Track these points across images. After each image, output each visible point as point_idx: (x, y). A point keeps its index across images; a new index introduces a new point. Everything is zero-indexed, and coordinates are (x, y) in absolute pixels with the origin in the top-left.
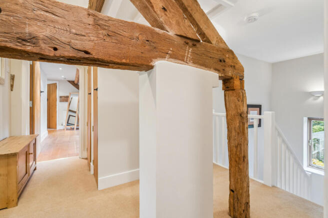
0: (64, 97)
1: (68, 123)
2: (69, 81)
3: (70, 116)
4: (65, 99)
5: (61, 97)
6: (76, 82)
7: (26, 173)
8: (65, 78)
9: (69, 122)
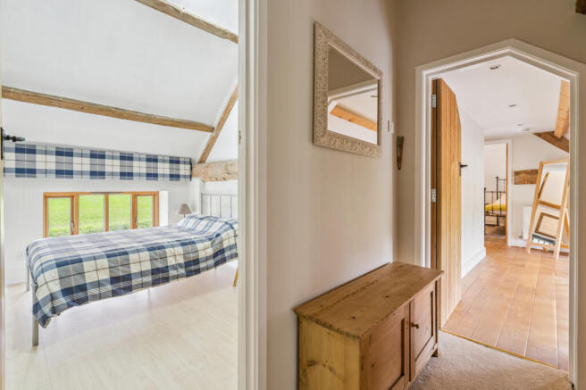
0: (526, 172)
1: (537, 231)
2: (539, 135)
3: (543, 215)
4: (529, 176)
5: (517, 173)
6: (558, 134)
7: (402, 374)
8: (528, 129)
9: (540, 230)
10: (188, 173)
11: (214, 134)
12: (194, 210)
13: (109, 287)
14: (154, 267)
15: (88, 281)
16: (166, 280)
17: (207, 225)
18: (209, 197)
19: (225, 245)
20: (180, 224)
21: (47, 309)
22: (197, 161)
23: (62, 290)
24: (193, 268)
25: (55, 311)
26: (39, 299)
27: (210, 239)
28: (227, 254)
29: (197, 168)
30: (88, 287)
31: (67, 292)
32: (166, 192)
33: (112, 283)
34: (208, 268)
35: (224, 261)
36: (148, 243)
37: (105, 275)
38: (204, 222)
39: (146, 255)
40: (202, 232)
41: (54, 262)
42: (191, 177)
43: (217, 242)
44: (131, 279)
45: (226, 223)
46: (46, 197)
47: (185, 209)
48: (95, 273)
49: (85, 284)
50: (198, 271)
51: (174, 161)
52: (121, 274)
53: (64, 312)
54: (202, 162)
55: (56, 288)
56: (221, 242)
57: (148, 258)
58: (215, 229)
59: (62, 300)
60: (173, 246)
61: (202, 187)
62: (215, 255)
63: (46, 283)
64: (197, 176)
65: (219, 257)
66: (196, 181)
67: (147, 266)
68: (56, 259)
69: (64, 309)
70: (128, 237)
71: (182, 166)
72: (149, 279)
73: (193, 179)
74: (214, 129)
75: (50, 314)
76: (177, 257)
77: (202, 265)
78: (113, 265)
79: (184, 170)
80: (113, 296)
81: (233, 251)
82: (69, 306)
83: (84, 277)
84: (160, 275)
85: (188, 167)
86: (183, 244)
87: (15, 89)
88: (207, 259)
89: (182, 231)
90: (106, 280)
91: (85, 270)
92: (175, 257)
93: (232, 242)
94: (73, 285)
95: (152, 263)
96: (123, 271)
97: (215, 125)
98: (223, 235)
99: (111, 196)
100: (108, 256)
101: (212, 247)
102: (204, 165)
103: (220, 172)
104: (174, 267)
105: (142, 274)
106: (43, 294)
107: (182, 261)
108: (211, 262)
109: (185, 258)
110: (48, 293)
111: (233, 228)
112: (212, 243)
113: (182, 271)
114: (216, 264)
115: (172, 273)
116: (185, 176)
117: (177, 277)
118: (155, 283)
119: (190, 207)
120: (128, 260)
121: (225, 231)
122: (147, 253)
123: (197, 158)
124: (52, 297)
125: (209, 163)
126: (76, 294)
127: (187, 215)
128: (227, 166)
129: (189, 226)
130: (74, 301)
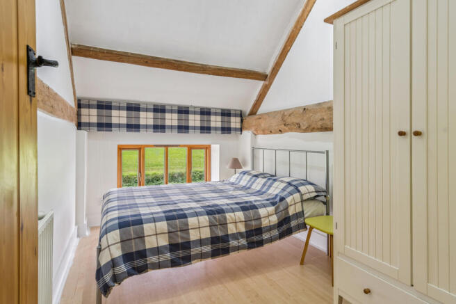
10: (238, 126)
11: (267, 83)
12: (245, 164)
13: (168, 256)
14: (214, 236)
15: (148, 246)
16: (226, 251)
17: (264, 185)
18: (261, 151)
19: (291, 211)
20: (233, 180)
21: (108, 277)
22: (248, 112)
23: (123, 255)
24: (255, 238)
25: (117, 279)
26: (103, 263)
27: (273, 204)
28: (293, 223)
29: (248, 120)
30: (148, 253)
31: (128, 257)
32: (218, 146)
33: (171, 251)
34: (271, 240)
35: (289, 232)
36: (207, 203)
37: (163, 241)
38: (261, 181)
39: (204, 220)
40: (259, 193)
41: (117, 221)
42: (241, 130)
43: (281, 208)
44: (189, 248)
45: (290, 184)
46: (121, 149)
47: (236, 164)
48: (154, 237)
49: (145, 250)
50: (260, 243)
51: (226, 114)
52: (180, 241)
53: (125, 280)
54: (253, 113)
55: (117, 252)
56: (286, 209)
57: (208, 224)
58: (276, 189)
59: (123, 268)
60: (233, 211)
61: (254, 141)
62: (280, 224)
63: (109, 246)
64: (247, 129)
65: (285, 227)
66: (247, 134)
67: (206, 233)
68: (119, 218)
69: (126, 278)
70: (185, 194)
71: (233, 119)
72: (207, 249)
73: (244, 132)
74: (266, 76)
75: (112, 284)
76: (239, 224)
77: (265, 236)
78: (173, 230)
79: (235, 122)
80: (172, 266)
81: (301, 221)
82: (130, 274)
83: (144, 242)
84: (219, 245)
85: (238, 119)
86: (244, 209)
87: (94, 48)
88: (270, 228)
89: (237, 189)
90: (164, 247)
91: (146, 234)
92: (236, 223)
93: (299, 209)
94: (134, 251)
95: (212, 231)
96: (182, 238)
97: (268, 71)
98: (289, 200)
99: (169, 148)
100: (168, 218)
101: (276, 213)
102: (256, 117)
103: (274, 123)
104: (236, 237)
105: (201, 242)
106: (105, 259)
107: (242, 229)
108: (275, 232)
109: (246, 226)
110: (109, 259)
111: (299, 191)
112: (276, 209)
113: (243, 242)
114: (281, 236)
115: (233, 243)
116: (236, 129)
117: (238, 248)
118: (215, 254)
119: (240, 161)
120: (187, 225)
121: (290, 194)
122: (206, 217)
123: (248, 110)
124: (113, 263)
125: (262, 115)
126: (137, 260)
127: (239, 171)
128: (283, 115)
129: (243, 183)
130: (134, 268)
